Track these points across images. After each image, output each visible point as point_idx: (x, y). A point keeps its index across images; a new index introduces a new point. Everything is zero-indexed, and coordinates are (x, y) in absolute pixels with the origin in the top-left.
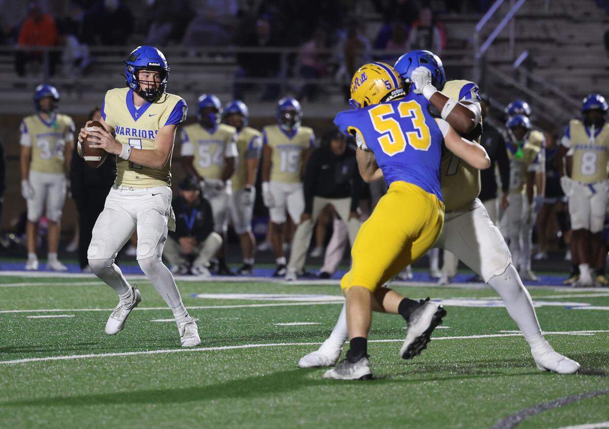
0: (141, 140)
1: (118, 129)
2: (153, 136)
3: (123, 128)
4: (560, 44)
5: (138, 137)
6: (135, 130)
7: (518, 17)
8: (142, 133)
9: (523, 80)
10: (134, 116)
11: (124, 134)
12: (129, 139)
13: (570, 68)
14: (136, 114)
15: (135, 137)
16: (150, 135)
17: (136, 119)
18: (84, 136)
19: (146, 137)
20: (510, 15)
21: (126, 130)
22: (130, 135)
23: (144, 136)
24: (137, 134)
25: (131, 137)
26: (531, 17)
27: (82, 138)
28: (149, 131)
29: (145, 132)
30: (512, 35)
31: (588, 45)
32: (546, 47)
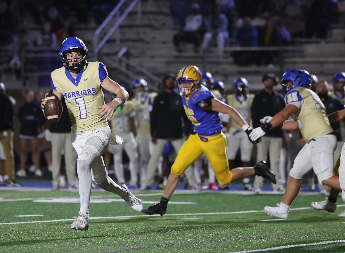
0: (83, 97)
1: (66, 94)
2: (91, 93)
3: (69, 93)
4: (147, 43)
5: (81, 96)
6: (78, 92)
7: (121, 27)
8: (84, 92)
9: (124, 65)
10: (75, 84)
11: (71, 97)
12: (75, 99)
13: (153, 57)
14: (76, 82)
15: (79, 96)
16: (88, 92)
17: (77, 85)
18: (44, 104)
19: (86, 94)
20: (117, 25)
21: (72, 94)
22: (75, 96)
23: (85, 94)
24: (80, 94)
25: (76, 97)
26: (130, 27)
27: (44, 105)
28: (88, 90)
29: (85, 91)
30: (118, 37)
31: (164, 43)
32: (139, 45)
